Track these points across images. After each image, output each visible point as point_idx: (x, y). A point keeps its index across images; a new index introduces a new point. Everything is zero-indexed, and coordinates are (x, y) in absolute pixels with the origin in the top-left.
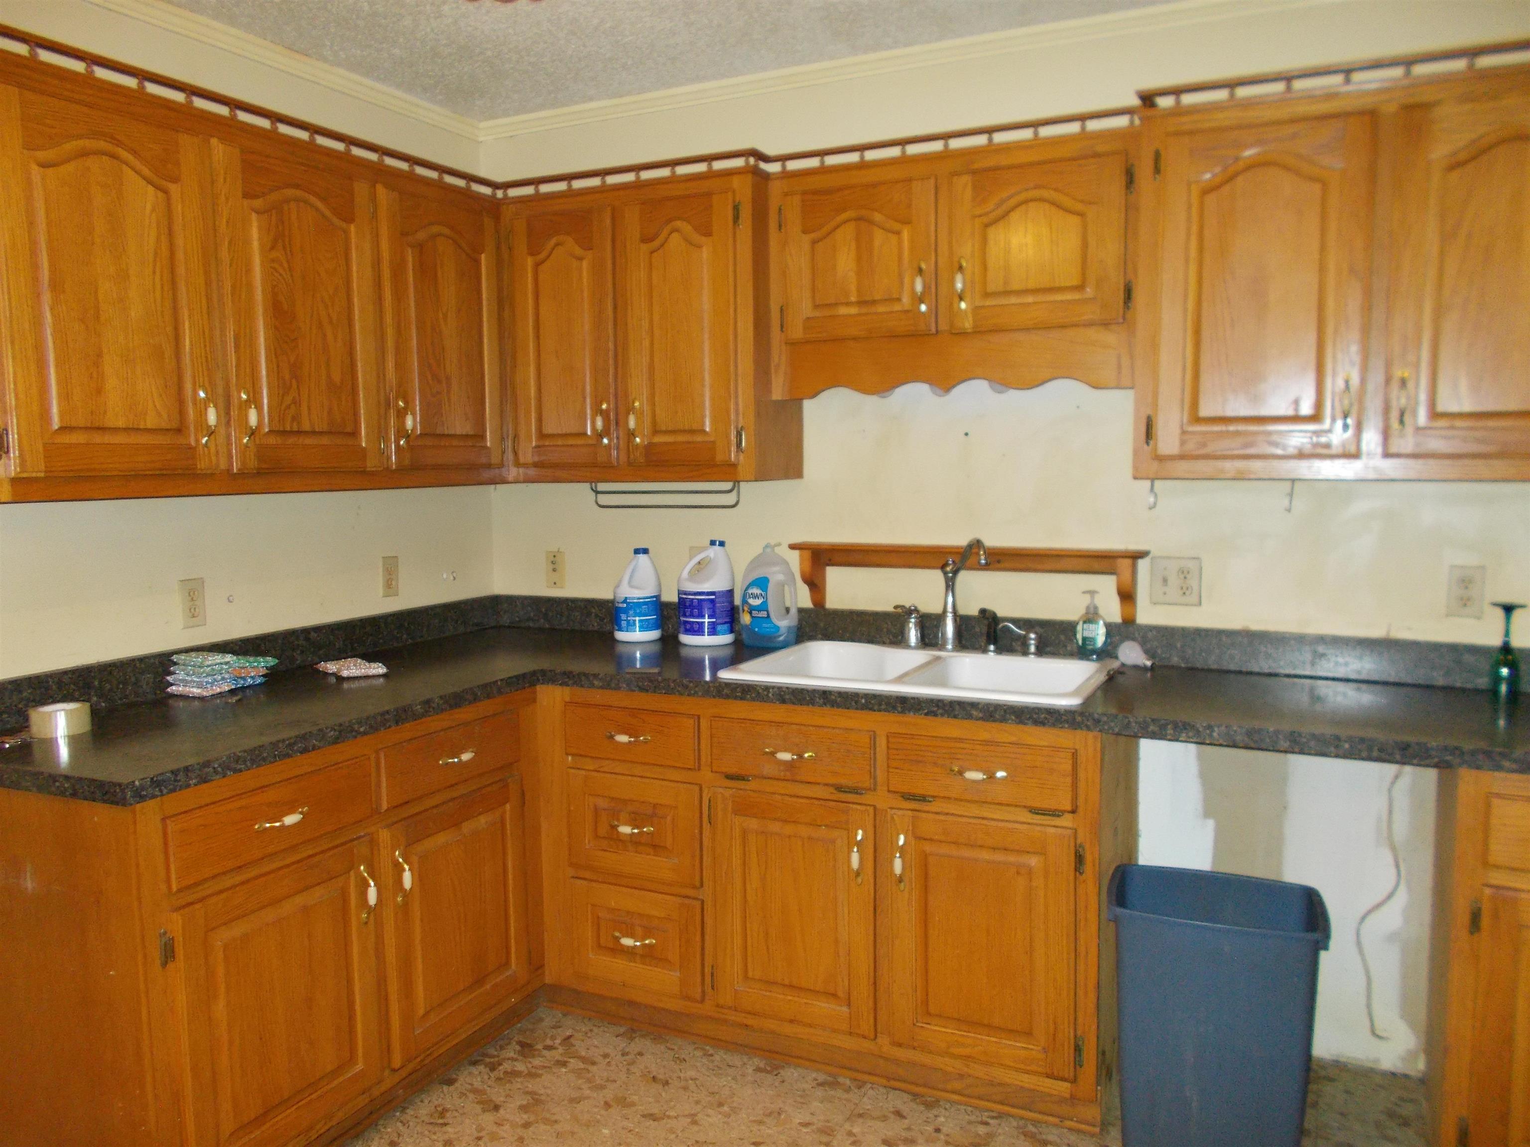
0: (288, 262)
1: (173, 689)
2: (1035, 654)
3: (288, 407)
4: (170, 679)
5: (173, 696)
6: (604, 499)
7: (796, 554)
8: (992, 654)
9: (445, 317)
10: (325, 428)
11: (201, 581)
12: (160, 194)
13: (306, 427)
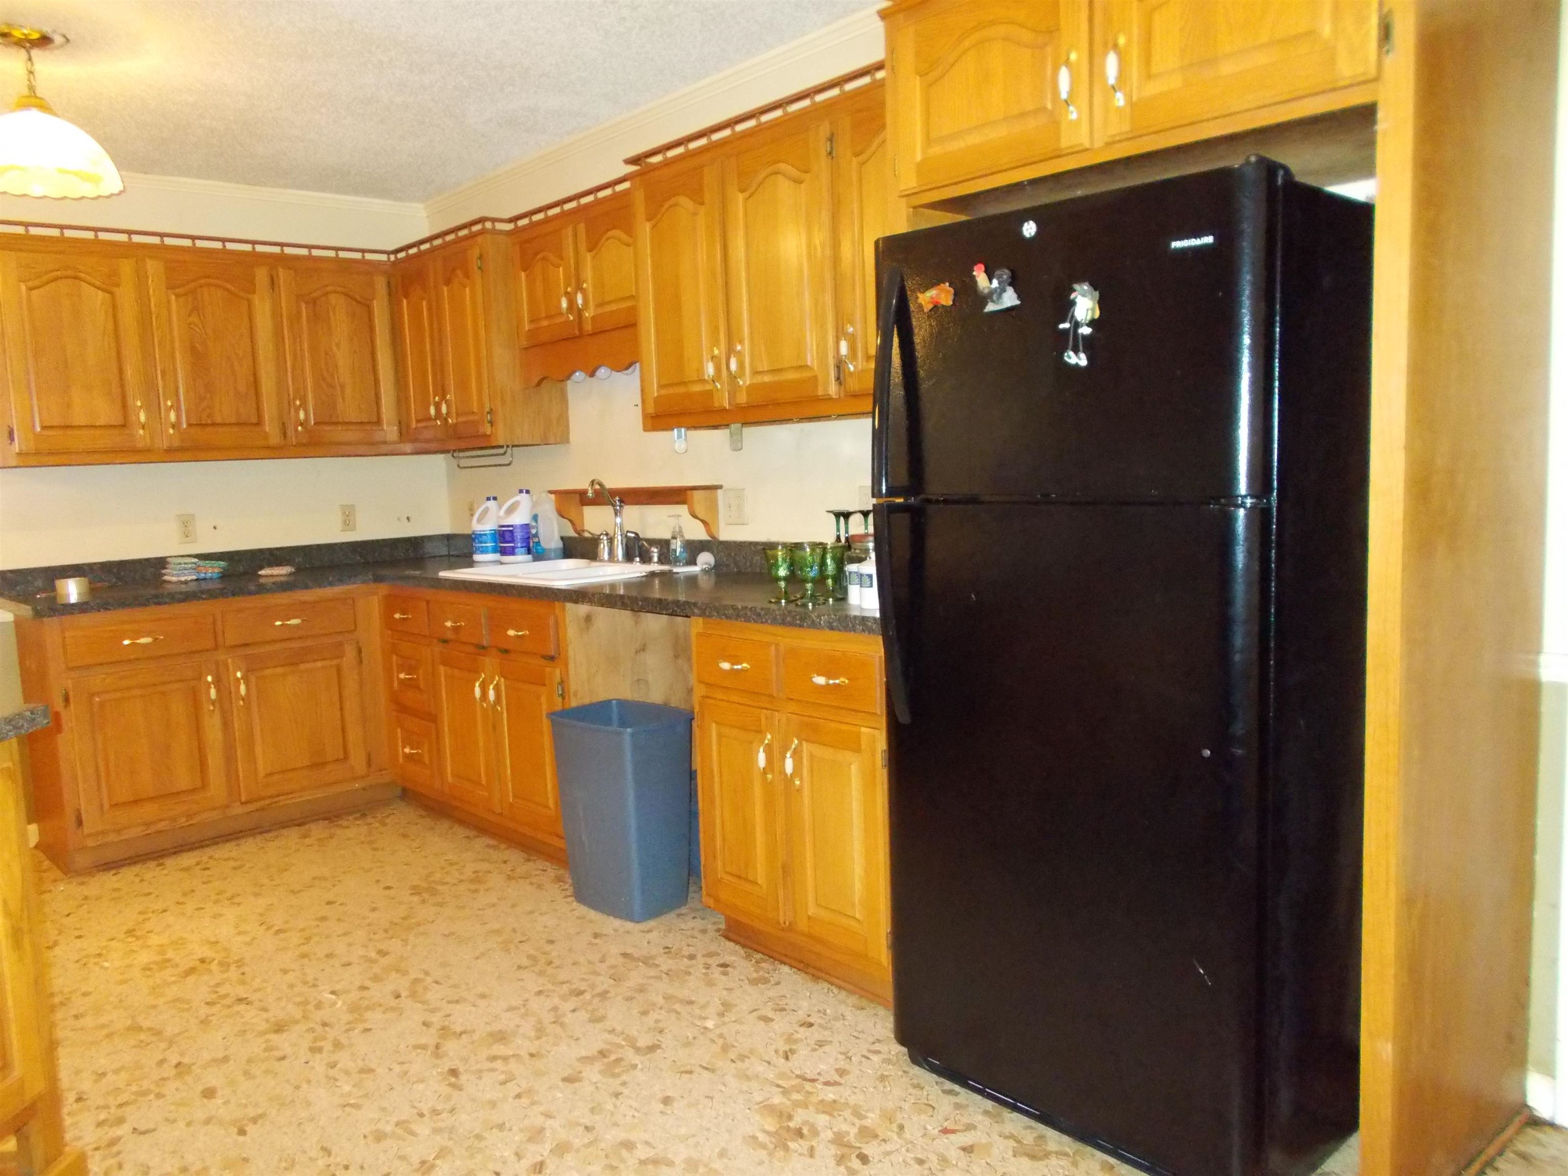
0: (202, 322)
1: (166, 578)
2: (657, 563)
3: (204, 410)
4: (163, 571)
5: (165, 581)
6: (464, 463)
7: (553, 496)
8: (638, 564)
9: (338, 345)
10: (233, 421)
11: (192, 516)
12: (107, 295)
13: (219, 420)
